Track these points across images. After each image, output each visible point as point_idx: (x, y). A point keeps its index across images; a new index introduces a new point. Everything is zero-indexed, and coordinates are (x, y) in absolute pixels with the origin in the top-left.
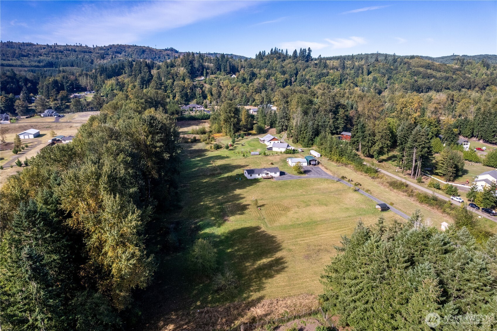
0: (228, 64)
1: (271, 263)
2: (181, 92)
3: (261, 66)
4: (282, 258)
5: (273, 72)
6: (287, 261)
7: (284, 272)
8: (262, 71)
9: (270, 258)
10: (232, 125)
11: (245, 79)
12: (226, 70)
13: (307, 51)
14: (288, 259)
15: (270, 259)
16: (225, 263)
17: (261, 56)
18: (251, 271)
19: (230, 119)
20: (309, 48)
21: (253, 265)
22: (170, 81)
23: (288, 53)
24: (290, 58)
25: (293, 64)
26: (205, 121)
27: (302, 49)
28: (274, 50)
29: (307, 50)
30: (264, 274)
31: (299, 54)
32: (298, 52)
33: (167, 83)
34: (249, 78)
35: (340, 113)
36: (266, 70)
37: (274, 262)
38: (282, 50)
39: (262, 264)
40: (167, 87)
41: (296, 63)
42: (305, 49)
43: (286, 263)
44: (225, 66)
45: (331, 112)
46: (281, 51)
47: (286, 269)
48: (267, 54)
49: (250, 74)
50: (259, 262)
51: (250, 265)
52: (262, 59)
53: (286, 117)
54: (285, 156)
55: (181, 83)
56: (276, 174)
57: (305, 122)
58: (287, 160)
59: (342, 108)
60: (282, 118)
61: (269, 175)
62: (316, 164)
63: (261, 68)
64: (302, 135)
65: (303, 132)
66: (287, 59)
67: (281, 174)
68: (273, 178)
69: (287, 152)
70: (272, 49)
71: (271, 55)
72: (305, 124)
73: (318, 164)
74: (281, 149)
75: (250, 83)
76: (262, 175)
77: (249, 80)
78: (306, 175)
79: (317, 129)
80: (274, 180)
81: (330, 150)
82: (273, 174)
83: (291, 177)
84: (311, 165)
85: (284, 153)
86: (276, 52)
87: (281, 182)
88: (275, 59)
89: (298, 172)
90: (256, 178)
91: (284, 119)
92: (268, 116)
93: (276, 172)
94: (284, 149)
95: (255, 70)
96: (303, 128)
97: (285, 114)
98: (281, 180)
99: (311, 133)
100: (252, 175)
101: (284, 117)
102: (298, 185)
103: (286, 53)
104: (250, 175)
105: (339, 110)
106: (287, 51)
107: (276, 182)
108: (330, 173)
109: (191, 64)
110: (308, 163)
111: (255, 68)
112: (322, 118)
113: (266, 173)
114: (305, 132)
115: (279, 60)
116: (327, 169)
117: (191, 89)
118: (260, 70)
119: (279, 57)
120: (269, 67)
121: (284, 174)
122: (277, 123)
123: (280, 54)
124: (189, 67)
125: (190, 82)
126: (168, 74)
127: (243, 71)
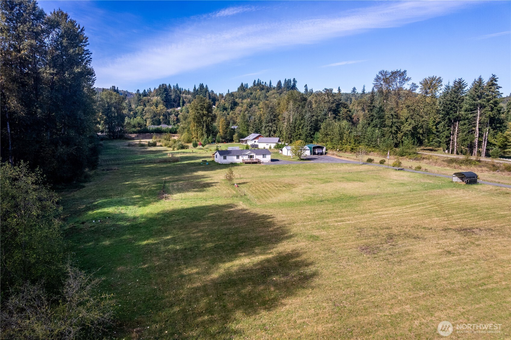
0: (207, 94)
1: (266, 264)
2: (152, 118)
3: (243, 96)
4: (295, 254)
5: (257, 101)
6: (312, 259)
7: (313, 288)
8: (245, 101)
9: (261, 254)
10: (205, 126)
11: (226, 108)
13: (292, 82)
14: (315, 255)
15: (262, 257)
16: (119, 269)
17: (243, 88)
18: (197, 289)
19: (202, 117)
20: (294, 79)
21: (207, 272)
22: (140, 108)
23: (272, 84)
24: (274, 89)
25: (277, 94)
26: (173, 135)
27: (287, 80)
28: (257, 82)
29: (292, 80)
30: (243, 297)
31: (284, 85)
32: (283, 83)
33: (136, 109)
34: (230, 107)
35: (341, 112)
36: (249, 100)
37: (276, 264)
38: (265, 83)
39: (235, 268)
40: (137, 113)
41: (281, 93)
42: (290, 80)
43: (311, 264)
45: (330, 111)
46: (264, 84)
47: (317, 281)
48: (249, 86)
49: (231, 103)
50: (228, 265)
51: (198, 273)
52: (244, 91)
53: (274, 120)
54: (276, 151)
55: (153, 108)
56: (265, 157)
57: (300, 114)
58: (280, 152)
59: (343, 107)
60: (269, 122)
61: (255, 158)
62: (323, 153)
63: (243, 98)
64: (297, 131)
65: (298, 127)
66: (271, 90)
67: (272, 160)
68: (260, 163)
69: (279, 147)
70: (255, 81)
71: (254, 87)
72: (301, 116)
73: (326, 153)
74: (269, 144)
75: (232, 112)
76: (242, 158)
77: (230, 109)
78: (312, 161)
79: (317, 125)
80: (262, 164)
81: (340, 137)
82: (260, 158)
83: (288, 162)
84: (316, 154)
85: (275, 147)
86: (259, 84)
87: (274, 166)
88: (258, 90)
89: (299, 160)
90: (233, 163)
91: (272, 123)
92: (251, 125)
93: (266, 155)
94: (275, 144)
95: (237, 100)
96: (298, 122)
97: (272, 116)
98: (274, 164)
99: (308, 127)
100: (226, 157)
101: (272, 121)
102: (302, 168)
103: (269, 85)
104: (223, 157)
105: (340, 110)
106: (270, 83)
107: (265, 166)
108: (347, 159)
109: (166, 91)
110: (311, 152)
111: (236, 98)
112: (321, 111)
113: (249, 156)
114: (300, 127)
115: (262, 91)
116: (341, 157)
117: (164, 116)
118: (242, 100)
119: (262, 89)
120: (252, 97)
121: (277, 160)
122: (263, 128)
123: (263, 86)
124: (163, 94)
125: (164, 109)
126: (139, 100)
127: (223, 101)
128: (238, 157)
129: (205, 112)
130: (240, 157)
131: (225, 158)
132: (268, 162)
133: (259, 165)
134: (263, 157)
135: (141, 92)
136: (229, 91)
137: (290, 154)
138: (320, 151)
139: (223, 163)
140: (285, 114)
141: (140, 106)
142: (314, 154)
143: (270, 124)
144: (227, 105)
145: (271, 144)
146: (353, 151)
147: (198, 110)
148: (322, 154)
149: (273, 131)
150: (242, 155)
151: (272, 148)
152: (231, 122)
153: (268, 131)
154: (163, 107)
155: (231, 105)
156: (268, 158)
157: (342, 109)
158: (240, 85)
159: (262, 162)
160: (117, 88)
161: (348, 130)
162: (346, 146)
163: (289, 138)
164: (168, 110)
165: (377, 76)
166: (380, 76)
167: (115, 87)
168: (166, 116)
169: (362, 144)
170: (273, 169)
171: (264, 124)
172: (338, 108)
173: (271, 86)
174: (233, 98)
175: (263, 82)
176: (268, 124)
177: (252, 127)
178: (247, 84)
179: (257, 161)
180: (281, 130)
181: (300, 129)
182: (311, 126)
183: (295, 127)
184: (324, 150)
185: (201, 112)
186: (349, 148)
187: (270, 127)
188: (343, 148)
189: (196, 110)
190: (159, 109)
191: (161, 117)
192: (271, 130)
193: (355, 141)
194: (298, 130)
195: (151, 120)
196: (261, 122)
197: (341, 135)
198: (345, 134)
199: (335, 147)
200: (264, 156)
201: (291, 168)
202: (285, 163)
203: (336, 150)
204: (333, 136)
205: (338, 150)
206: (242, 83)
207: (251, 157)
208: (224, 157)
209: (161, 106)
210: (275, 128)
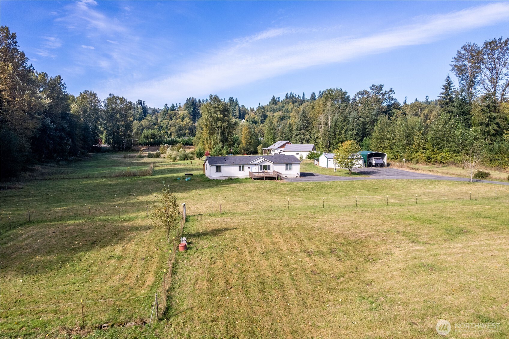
0: (237, 108)
2: (177, 132)
3: (274, 109)
5: (289, 114)
8: (276, 114)
10: (220, 133)
11: (256, 122)
12: (235, 115)
17: (274, 101)
19: (216, 122)
23: (305, 97)
24: (308, 101)
27: (321, 92)
28: (289, 95)
31: (318, 97)
33: (162, 123)
34: (260, 120)
36: (280, 113)
38: (299, 96)
40: (162, 127)
42: (325, 91)
44: (234, 110)
46: (297, 97)
48: (281, 100)
49: (261, 116)
52: (276, 104)
53: (307, 127)
54: (309, 162)
55: (179, 121)
56: (290, 169)
57: (342, 113)
58: (316, 162)
59: (397, 108)
60: (301, 130)
61: (271, 170)
62: (384, 164)
63: (274, 111)
64: (337, 136)
65: (340, 132)
66: (304, 103)
67: (302, 175)
68: (281, 179)
69: (314, 157)
70: (287, 93)
71: (286, 100)
72: (343, 116)
73: (388, 165)
74: (300, 153)
75: (262, 125)
76: (250, 170)
77: (260, 123)
78: (370, 176)
79: (364, 129)
80: (284, 181)
81: (407, 140)
82: (281, 169)
83: (330, 177)
84: (373, 166)
85: (308, 157)
86: (292, 96)
87: (304, 184)
88: (291, 103)
89: (348, 174)
90: (233, 178)
91: (304, 130)
92: (279, 134)
93: (291, 164)
94: (308, 153)
95: (267, 113)
96: (340, 124)
97: (305, 122)
98: (304, 182)
99: (354, 131)
100: (220, 167)
101: (305, 127)
102: (359, 189)
103: (303, 98)
104: (214, 168)
105: (392, 112)
106: (304, 95)
107: (288, 184)
108: (429, 173)
109: (194, 105)
110: (365, 162)
111: (267, 111)
112: (371, 110)
113: (261, 166)
114: (343, 132)
115: (295, 104)
116: (418, 169)
117: (190, 130)
118: (273, 113)
119: (295, 101)
120: (284, 110)
121: (311, 174)
122: (293, 137)
123: (296, 99)
124: (190, 108)
125: (190, 122)
126: (166, 114)
127: (253, 114)
128: (242, 168)
129: (220, 116)
130: (246, 168)
131: (218, 169)
132: (295, 176)
133: (278, 181)
134: (287, 169)
135: (169, 106)
136: (259, 104)
137: (332, 164)
138: (380, 161)
139: (215, 179)
140: (322, 118)
141: (166, 120)
142: (370, 165)
143: (303, 132)
144: (257, 118)
145: (303, 153)
146: (430, 162)
147: (211, 113)
148: (382, 165)
149: (305, 140)
150: (248, 164)
151: (304, 158)
152: (259, 135)
153: (300, 140)
154: (189, 121)
155: (261, 118)
156: (296, 170)
157: (394, 111)
158: (272, 98)
159: (284, 176)
160: (144, 101)
161: (421, 130)
162: (417, 154)
163: (326, 146)
164: (195, 124)
165: (459, 52)
166: (463, 52)
167: (141, 101)
168: (193, 130)
169: (445, 151)
170: (304, 190)
171: (295, 133)
172: (390, 110)
173: (304, 98)
174: (263, 111)
175: (296, 95)
176: (299, 132)
177: (281, 136)
178: (279, 97)
179: (275, 175)
180: (316, 137)
181: (342, 134)
182: (357, 130)
183: (334, 132)
184: (385, 160)
185: (215, 115)
186: (423, 157)
187: (302, 134)
188: (413, 156)
189: (209, 113)
190: (185, 122)
191: (187, 131)
192: (304, 139)
193: (433, 145)
194: (339, 135)
195: (176, 134)
196: (291, 131)
197: (409, 137)
198: (415, 135)
199: (399, 157)
200: (288, 166)
201: (338, 189)
202: (326, 179)
203: (401, 161)
204: (393, 141)
205: (404, 160)
206: (274, 96)
207: (265, 168)
208: (217, 167)
209: (187, 120)
210: (309, 137)
